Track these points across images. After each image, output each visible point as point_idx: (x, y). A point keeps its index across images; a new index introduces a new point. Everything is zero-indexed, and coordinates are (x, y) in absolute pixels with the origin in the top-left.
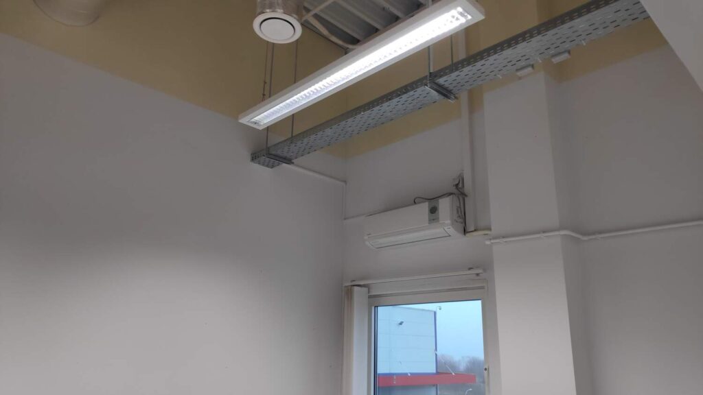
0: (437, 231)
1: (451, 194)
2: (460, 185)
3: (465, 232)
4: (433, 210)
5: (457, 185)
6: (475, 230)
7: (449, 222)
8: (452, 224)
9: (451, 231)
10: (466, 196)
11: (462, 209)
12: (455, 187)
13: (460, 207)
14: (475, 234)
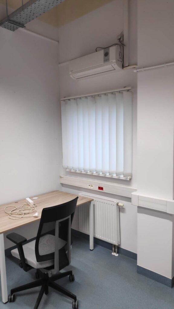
0: (108, 67)
1: (116, 44)
2: (122, 39)
3: (123, 67)
4: (106, 54)
5: (120, 39)
6: (129, 66)
7: (114, 61)
8: (116, 62)
9: (116, 66)
10: (124, 45)
11: (122, 53)
12: (118, 41)
13: (121, 52)
14: (128, 68)
